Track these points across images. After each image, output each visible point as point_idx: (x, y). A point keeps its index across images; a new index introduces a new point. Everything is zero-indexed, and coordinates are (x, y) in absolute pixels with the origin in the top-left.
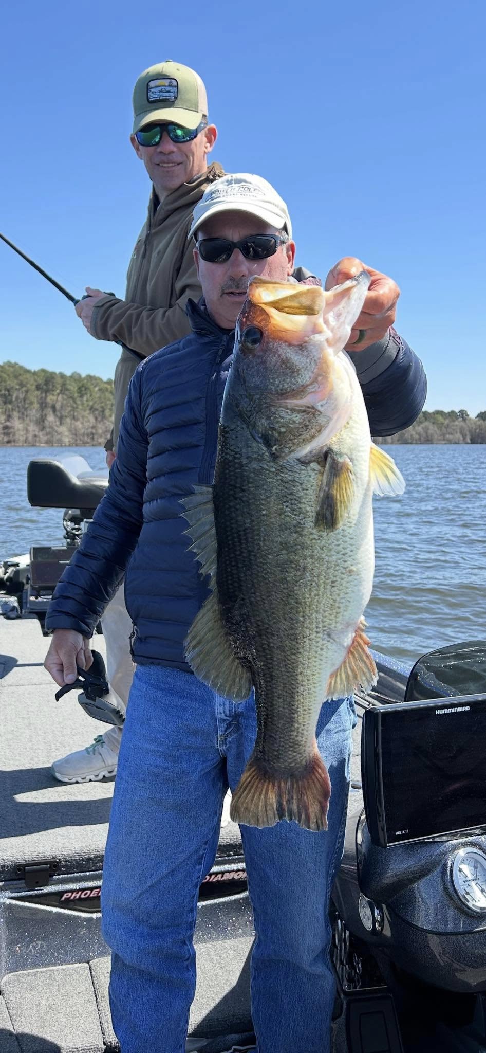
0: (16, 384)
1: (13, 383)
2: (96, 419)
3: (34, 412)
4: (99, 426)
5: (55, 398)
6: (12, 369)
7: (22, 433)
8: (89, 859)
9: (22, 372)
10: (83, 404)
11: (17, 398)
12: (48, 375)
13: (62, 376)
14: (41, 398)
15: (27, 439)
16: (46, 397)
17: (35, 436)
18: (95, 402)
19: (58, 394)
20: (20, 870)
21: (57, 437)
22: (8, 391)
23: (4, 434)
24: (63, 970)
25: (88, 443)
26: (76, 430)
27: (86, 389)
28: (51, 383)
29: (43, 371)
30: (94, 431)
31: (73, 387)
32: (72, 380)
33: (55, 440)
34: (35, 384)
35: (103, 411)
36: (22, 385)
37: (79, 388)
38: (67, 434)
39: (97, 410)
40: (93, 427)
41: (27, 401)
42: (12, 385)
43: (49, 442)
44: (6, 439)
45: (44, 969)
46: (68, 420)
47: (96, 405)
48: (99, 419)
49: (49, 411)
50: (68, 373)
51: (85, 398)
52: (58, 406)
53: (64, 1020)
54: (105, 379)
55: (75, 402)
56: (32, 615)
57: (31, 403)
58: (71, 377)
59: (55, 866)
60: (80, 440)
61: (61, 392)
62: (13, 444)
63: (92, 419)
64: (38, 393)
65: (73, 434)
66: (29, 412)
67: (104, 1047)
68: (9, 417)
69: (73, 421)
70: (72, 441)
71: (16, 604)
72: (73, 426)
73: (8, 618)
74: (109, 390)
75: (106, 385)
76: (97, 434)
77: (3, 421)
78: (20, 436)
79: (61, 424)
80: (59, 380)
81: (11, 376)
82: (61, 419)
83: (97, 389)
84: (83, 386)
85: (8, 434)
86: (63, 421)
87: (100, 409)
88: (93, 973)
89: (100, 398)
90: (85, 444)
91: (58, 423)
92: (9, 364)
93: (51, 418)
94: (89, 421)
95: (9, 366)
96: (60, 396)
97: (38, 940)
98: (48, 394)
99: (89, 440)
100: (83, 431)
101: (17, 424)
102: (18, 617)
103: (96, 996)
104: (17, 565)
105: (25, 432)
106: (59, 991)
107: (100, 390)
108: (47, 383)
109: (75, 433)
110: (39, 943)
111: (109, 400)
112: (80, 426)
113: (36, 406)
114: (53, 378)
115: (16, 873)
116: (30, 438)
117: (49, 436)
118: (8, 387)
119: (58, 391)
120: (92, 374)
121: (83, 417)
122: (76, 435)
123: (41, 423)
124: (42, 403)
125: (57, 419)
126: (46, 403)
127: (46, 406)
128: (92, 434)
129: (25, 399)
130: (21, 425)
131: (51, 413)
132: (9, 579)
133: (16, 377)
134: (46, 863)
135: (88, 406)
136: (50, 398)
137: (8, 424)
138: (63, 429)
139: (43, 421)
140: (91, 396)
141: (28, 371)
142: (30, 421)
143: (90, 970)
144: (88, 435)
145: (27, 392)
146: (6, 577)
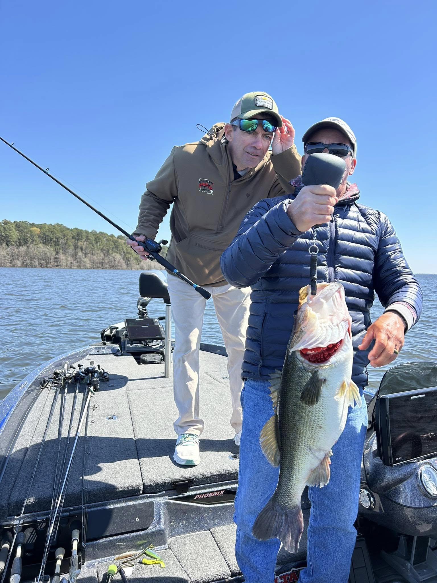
0: (62, 235)
1: (60, 235)
2: (104, 255)
3: (71, 251)
4: (106, 258)
5: (82, 243)
6: (59, 228)
7: (64, 261)
8: (207, 478)
9: (64, 229)
10: (97, 247)
11: (62, 243)
12: (79, 231)
13: (86, 232)
14: (75, 243)
15: (67, 264)
16: (78, 242)
17: (72, 263)
18: (104, 246)
19: (84, 241)
20: (173, 484)
21: (83, 264)
22: (57, 239)
23: (55, 261)
24: (197, 534)
25: (99, 267)
26: (93, 261)
27: (99, 239)
28: (80, 236)
29: (76, 229)
30: (103, 261)
31: (92, 238)
32: (92, 234)
33: (82, 266)
34: (72, 236)
35: (108, 251)
36: (64, 236)
37: (96, 239)
38: (88, 262)
39: (105, 250)
40: (103, 259)
41: (67, 245)
42: (59, 236)
43: (79, 267)
44: (56, 264)
45: (188, 535)
46: (89, 255)
47: (104, 248)
48: (106, 255)
49: (79, 250)
50: (90, 231)
51: (98, 244)
52: (84, 248)
53: (207, 560)
54: (109, 235)
55: (93, 246)
56: (128, 354)
57: (70, 246)
58: (91, 233)
59: (191, 482)
60: (96, 266)
61: (86, 240)
62: (59, 267)
63: (102, 255)
64: (73, 240)
65: (92, 262)
66: (68, 250)
67: (231, 573)
68: (57, 253)
69: (92, 256)
70: (92, 266)
71: (119, 348)
72: (92, 258)
73: (117, 355)
74: (112, 240)
75: (110, 237)
76: (104, 262)
77: (54, 255)
78: (63, 263)
79: (85, 257)
80: (85, 234)
81: (59, 231)
82: (86, 254)
83: (105, 239)
84: (97, 238)
85: (56, 262)
86: (87, 256)
87: (107, 250)
88: (214, 536)
89: (106, 244)
90: (98, 267)
91: (84, 257)
92: (58, 225)
93: (80, 254)
94: (101, 256)
95: (58, 226)
96: (85, 242)
97: (184, 520)
98: (79, 241)
99: (100, 266)
100: (97, 261)
101: (62, 256)
102: (122, 355)
103: (219, 547)
104: (117, 328)
105: (66, 261)
106: (199, 545)
107: (107, 240)
108: (78, 235)
109: (93, 262)
110: (184, 521)
111: (112, 245)
112: (96, 258)
113: (72, 247)
114: (82, 233)
115: (172, 487)
116: (69, 263)
117: (78, 263)
118: (57, 237)
119: (84, 240)
120: (103, 232)
121: (97, 254)
122: (93, 263)
123: (75, 256)
124: (75, 246)
125: (83, 255)
126: (77, 246)
127: (77, 248)
128: (102, 263)
129: (66, 244)
130: (64, 257)
131: (80, 251)
132: (113, 335)
133: (62, 232)
134: (187, 480)
135: (100, 248)
136: (80, 243)
137: (57, 256)
138: (87, 260)
139: (76, 256)
140: (102, 243)
141: (68, 229)
142: (69, 255)
143: (212, 534)
144: (100, 263)
145: (67, 240)
146: (112, 334)
